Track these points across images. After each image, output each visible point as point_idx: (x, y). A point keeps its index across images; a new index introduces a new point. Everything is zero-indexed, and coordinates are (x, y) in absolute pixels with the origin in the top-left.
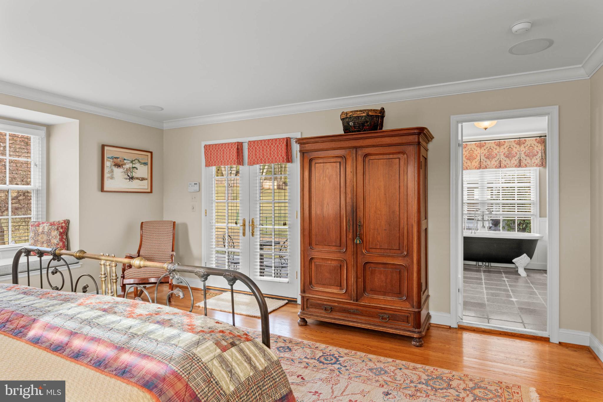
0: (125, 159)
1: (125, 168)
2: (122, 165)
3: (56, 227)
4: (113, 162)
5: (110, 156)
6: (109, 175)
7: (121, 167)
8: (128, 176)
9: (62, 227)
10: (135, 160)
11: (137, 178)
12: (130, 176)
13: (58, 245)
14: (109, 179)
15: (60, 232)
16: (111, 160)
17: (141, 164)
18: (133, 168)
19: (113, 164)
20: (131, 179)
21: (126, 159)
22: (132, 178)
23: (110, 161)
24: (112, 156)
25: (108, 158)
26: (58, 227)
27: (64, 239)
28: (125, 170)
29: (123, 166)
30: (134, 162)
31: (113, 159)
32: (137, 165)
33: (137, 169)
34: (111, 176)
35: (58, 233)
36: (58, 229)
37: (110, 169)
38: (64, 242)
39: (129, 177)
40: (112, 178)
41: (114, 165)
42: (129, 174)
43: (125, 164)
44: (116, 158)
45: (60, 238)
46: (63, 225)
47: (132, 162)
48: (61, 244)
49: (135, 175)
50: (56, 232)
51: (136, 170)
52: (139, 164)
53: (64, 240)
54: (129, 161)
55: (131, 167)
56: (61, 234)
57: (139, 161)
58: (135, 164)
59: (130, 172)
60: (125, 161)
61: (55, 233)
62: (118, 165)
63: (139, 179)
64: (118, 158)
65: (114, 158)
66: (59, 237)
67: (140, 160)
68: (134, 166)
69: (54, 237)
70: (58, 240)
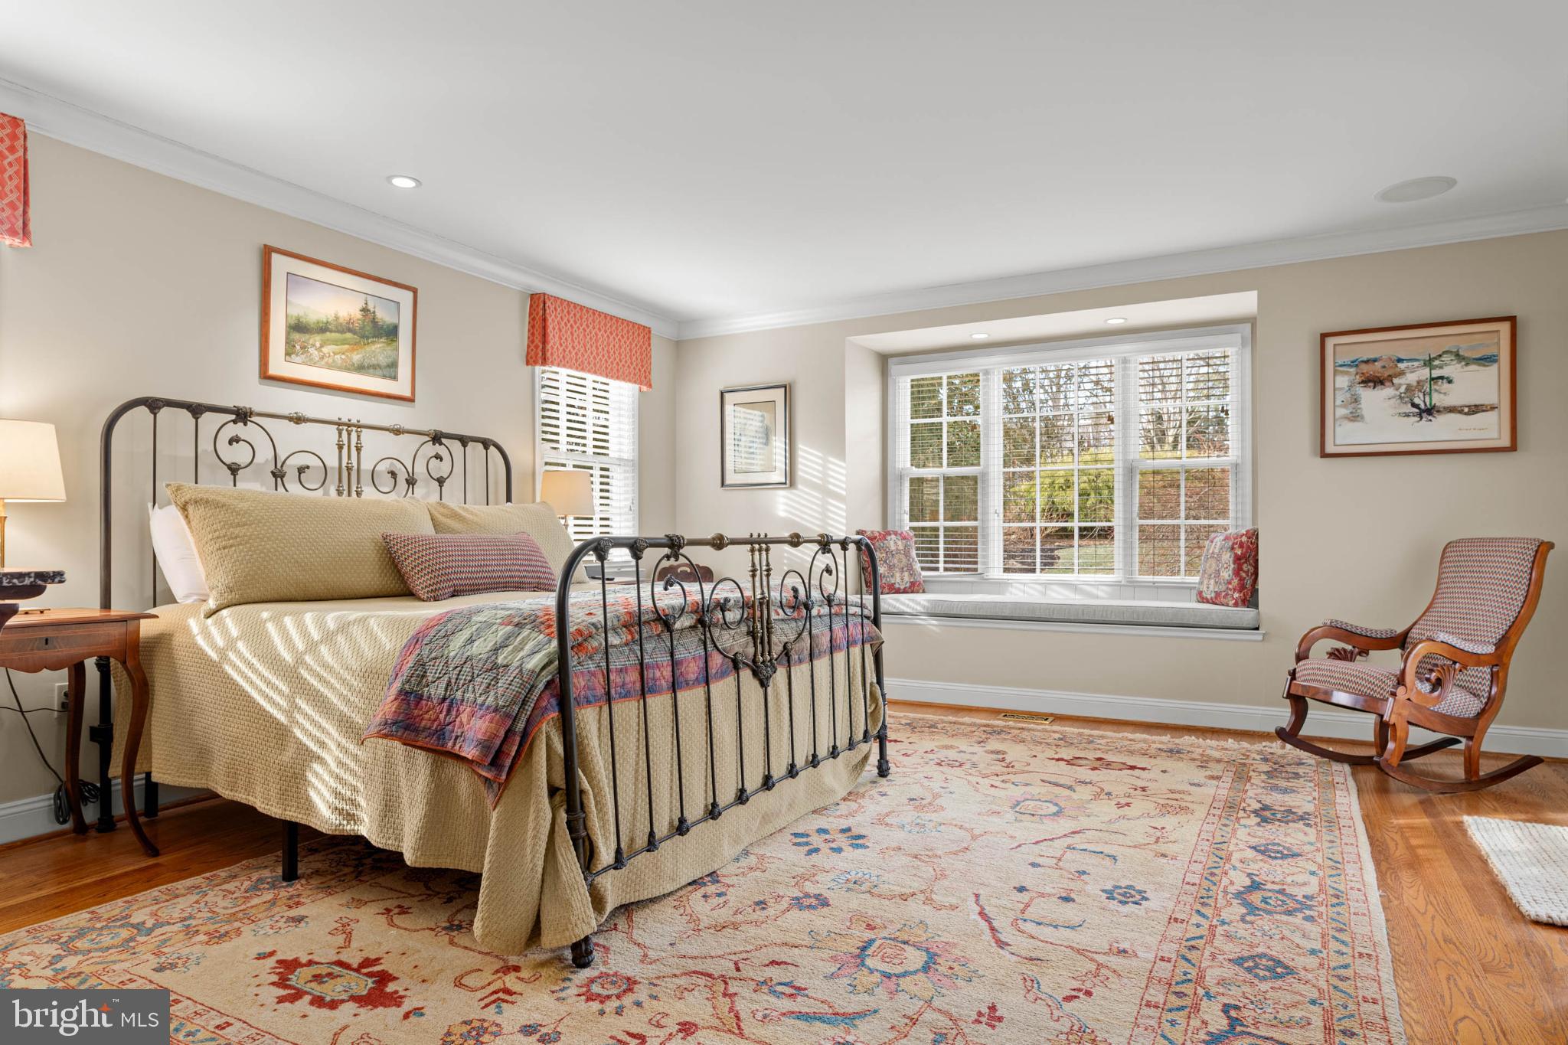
0: (1400, 360)
1: (1400, 385)
2: (1390, 378)
3: (1230, 544)
4: (1357, 374)
5: (1347, 360)
6: (1341, 412)
7: (1387, 384)
8: (1414, 405)
9: (1241, 545)
10: (1440, 356)
11: (1452, 410)
12: (1422, 406)
13: (1230, 583)
14: (1346, 421)
15: (1236, 554)
16: (1353, 370)
17: (1467, 364)
18: (1432, 379)
19: (1358, 379)
20: (1424, 415)
21: (1402, 357)
22: (1430, 411)
23: (1347, 373)
24: (1352, 359)
25: (1341, 366)
26: (1233, 544)
27: (1244, 572)
28: (1403, 389)
29: (1395, 381)
30: (1436, 362)
31: (1357, 365)
32: (1452, 369)
33: (1450, 382)
34: (1351, 413)
35: (1233, 556)
36: (1233, 548)
37: (1348, 395)
38: (1242, 579)
39: (1417, 411)
40: (1355, 417)
41: (1363, 382)
42: (1417, 401)
43: (1402, 373)
44: (1367, 362)
45: (1234, 569)
46: (1244, 539)
47: (1429, 363)
48: (1236, 581)
49: (1437, 400)
50: (1229, 554)
51: (1445, 386)
52: (1459, 366)
53: (1244, 575)
54: (1416, 364)
55: (1424, 378)
56: (1238, 559)
57: (1457, 355)
58: (1441, 367)
59: (1421, 395)
60: (1402, 366)
61: (1227, 557)
62: (1375, 381)
63: (1461, 412)
64: (1375, 360)
65: (1363, 362)
66: (1232, 566)
67: (1461, 353)
68: (1436, 373)
69: (1225, 566)
70: (1231, 572)
